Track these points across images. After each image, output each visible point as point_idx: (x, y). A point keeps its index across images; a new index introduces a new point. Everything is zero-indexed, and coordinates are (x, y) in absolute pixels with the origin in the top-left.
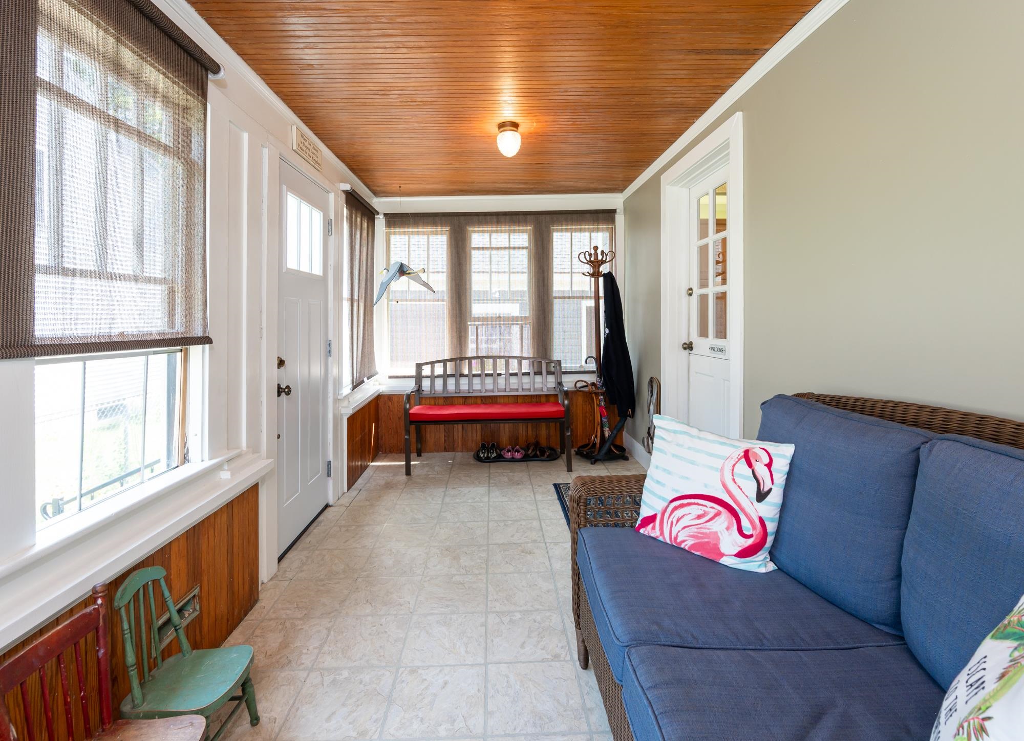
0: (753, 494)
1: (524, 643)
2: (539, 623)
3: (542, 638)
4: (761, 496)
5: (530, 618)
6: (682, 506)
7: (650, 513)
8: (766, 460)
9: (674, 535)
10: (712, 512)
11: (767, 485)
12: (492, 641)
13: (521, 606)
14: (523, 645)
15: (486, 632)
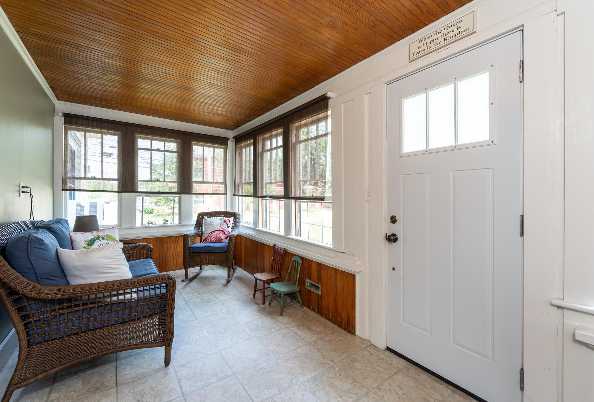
0: (227, 227)
1: (203, 366)
2: (197, 380)
3: (194, 372)
4: (228, 227)
5: (205, 381)
6: (212, 234)
7: (205, 238)
8: (229, 221)
9: (211, 239)
10: (219, 232)
11: (229, 225)
12: (222, 361)
13: (214, 387)
14: (204, 365)
15: (228, 365)
